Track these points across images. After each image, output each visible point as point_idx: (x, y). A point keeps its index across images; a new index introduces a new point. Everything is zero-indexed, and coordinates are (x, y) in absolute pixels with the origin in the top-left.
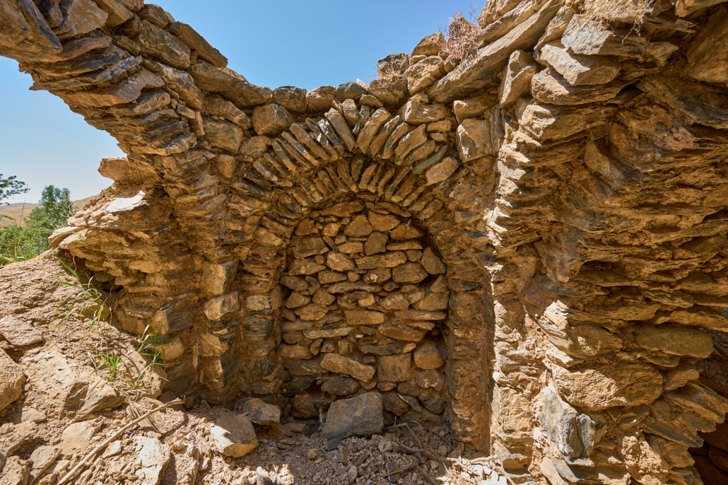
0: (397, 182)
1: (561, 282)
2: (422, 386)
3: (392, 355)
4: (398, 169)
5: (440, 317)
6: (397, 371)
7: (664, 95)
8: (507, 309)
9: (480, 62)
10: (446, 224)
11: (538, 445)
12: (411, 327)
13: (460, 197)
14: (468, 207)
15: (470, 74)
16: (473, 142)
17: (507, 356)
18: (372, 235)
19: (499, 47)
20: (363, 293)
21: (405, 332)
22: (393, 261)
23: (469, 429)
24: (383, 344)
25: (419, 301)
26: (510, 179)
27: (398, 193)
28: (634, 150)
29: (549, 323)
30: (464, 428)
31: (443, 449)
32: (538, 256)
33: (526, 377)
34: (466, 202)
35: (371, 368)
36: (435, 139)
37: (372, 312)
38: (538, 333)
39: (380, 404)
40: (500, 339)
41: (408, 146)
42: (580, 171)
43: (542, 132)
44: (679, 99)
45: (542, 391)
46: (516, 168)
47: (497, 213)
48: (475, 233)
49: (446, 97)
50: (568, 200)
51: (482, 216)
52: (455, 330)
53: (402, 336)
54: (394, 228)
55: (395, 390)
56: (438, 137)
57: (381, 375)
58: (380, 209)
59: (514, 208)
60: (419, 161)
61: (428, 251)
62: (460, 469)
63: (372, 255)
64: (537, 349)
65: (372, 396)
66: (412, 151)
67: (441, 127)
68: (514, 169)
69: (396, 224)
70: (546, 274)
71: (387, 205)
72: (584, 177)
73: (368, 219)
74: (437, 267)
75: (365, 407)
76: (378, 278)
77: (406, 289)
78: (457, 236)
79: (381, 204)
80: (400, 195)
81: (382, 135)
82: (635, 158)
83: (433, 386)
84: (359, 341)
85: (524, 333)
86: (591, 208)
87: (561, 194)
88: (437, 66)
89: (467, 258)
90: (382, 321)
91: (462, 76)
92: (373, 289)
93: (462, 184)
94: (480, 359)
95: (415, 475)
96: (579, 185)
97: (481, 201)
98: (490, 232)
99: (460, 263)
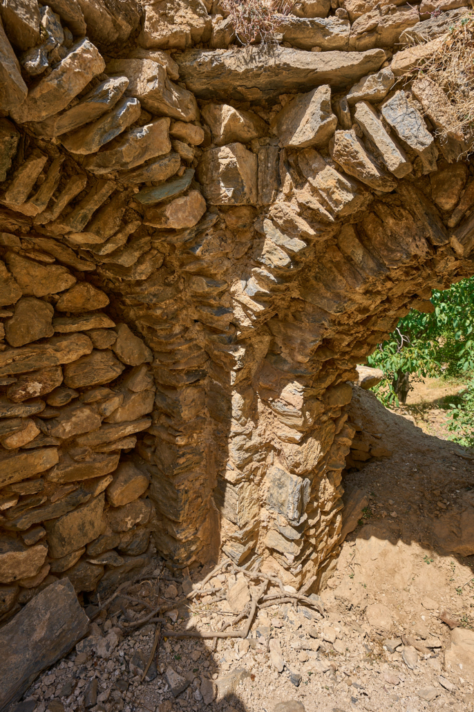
0: (91, 207)
1: (299, 363)
2: (124, 529)
3: (77, 508)
4: (94, 182)
5: (145, 425)
6: (87, 528)
7: (415, 205)
8: (244, 399)
9: (278, 66)
10: (169, 290)
11: (264, 524)
12: (103, 453)
13: (207, 257)
14: (216, 272)
15: (259, 75)
16: (242, 181)
17: (244, 450)
18: (23, 305)
19: (308, 64)
20: (15, 422)
21: (98, 465)
22: (70, 353)
23: (193, 548)
24: (58, 498)
25: (116, 410)
26: (282, 247)
27: (94, 228)
28: (386, 245)
29: (285, 405)
30: (189, 549)
31: (172, 589)
32: (272, 335)
33: (258, 464)
34: (214, 266)
35: (40, 547)
36: (181, 153)
37: (35, 453)
38: (269, 416)
39: (73, 594)
40: (237, 434)
41: (145, 150)
42: (334, 251)
43: (342, 206)
44: (425, 213)
45: (268, 472)
46: (295, 236)
47: (254, 285)
48: (218, 308)
49: (204, 87)
50: (316, 278)
51: (230, 286)
52: (178, 439)
53: (93, 473)
54: (66, 291)
55: (84, 557)
56: (187, 152)
57: (59, 549)
58: (34, 250)
59: (278, 283)
60: (154, 185)
61: (124, 329)
62: (199, 597)
63: (24, 346)
64: (268, 433)
65: (52, 590)
66: (148, 163)
67: (193, 136)
68: (291, 236)
69: (70, 283)
70: (279, 354)
71: (50, 245)
72: (338, 259)
73: (9, 270)
74: (141, 354)
75: (47, 616)
76: (43, 388)
77: (95, 396)
78: (181, 309)
79: (37, 240)
80: (98, 233)
81: (92, 107)
82: (385, 253)
83: (138, 521)
84: (10, 514)
85: (256, 420)
86: (339, 291)
87: (310, 271)
88: (201, 21)
89: (191, 340)
90: (56, 460)
91: (247, 71)
92: (34, 409)
93: (211, 238)
94: (203, 463)
95: (167, 645)
96: (329, 265)
97: (230, 266)
98: (237, 309)
99: (184, 347)
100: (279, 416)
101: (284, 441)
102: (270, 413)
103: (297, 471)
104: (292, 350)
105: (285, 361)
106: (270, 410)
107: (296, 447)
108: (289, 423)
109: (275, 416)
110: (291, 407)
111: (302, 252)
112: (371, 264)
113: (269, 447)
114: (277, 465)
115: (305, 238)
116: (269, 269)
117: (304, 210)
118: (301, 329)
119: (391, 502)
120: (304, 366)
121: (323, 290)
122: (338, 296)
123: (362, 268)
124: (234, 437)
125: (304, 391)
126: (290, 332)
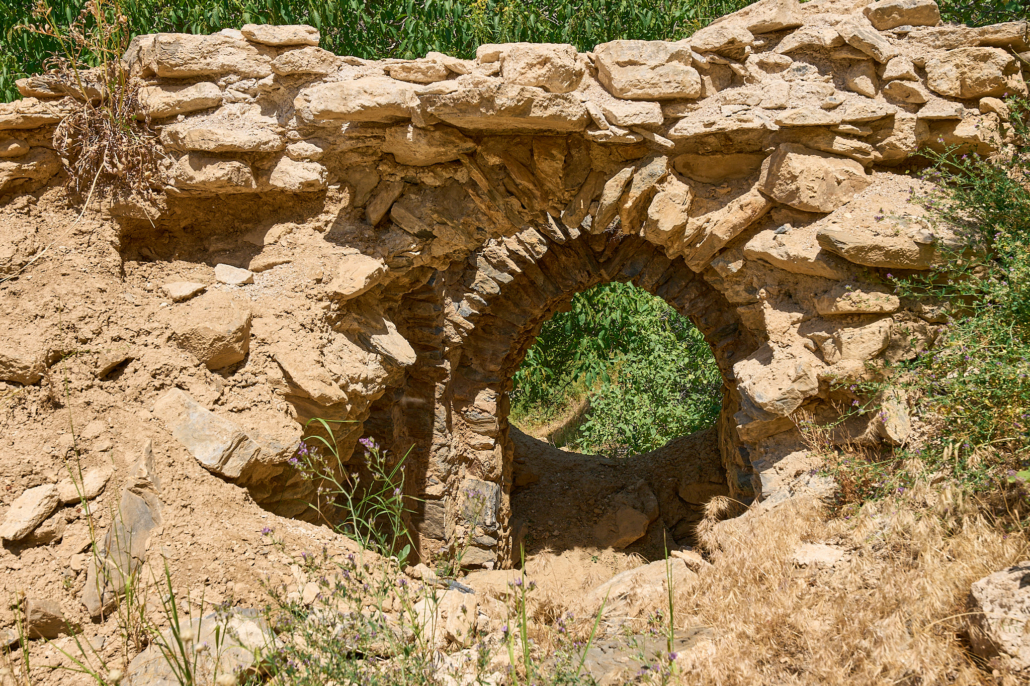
100: (472, 426)
101: (478, 449)
102: (463, 424)
103: (491, 476)
104: (484, 360)
105: (475, 372)
106: (463, 421)
107: (491, 452)
108: (483, 430)
109: (468, 427)
110: (486, 414)
111: (510, 284)
112: (551, 288)
113: (461, 459)
114: (469, 476)
115: (512, 273)
116: (481, 295)
117: (513, 254)
118: (490, 340)
119: (550, 523)
120: (496, 374)
121: (512, 307)
122: (524, 312)
123: (543, 290)
124: (439, 449)
125: (496, 396)
126: (480, 344)
